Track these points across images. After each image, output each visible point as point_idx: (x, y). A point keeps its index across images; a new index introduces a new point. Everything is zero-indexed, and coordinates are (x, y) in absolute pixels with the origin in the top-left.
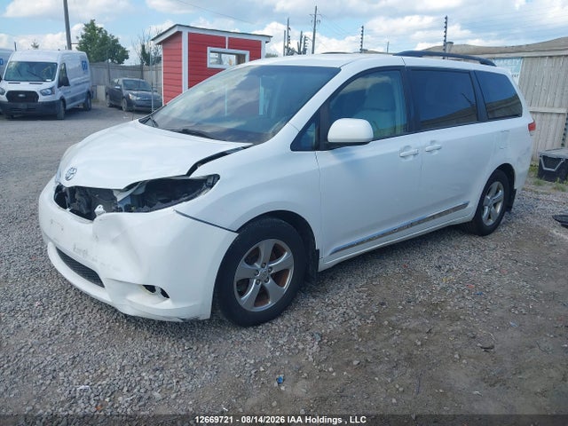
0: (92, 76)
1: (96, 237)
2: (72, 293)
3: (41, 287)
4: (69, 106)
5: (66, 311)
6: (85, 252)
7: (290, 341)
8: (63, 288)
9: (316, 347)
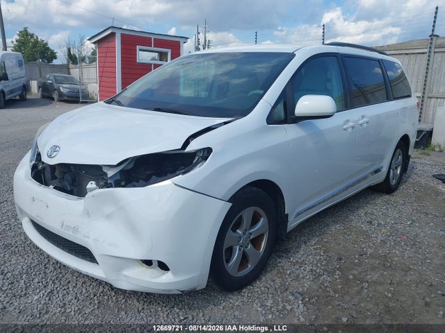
0: (26, 73)
1: (87, 213)
2: (51, 268)
3: (17, 264)
4: (7, 97)
5: (50, 288)
6: (75, 229)
7: (276, 303)
8: (40, 263)
9: (301, 306)
